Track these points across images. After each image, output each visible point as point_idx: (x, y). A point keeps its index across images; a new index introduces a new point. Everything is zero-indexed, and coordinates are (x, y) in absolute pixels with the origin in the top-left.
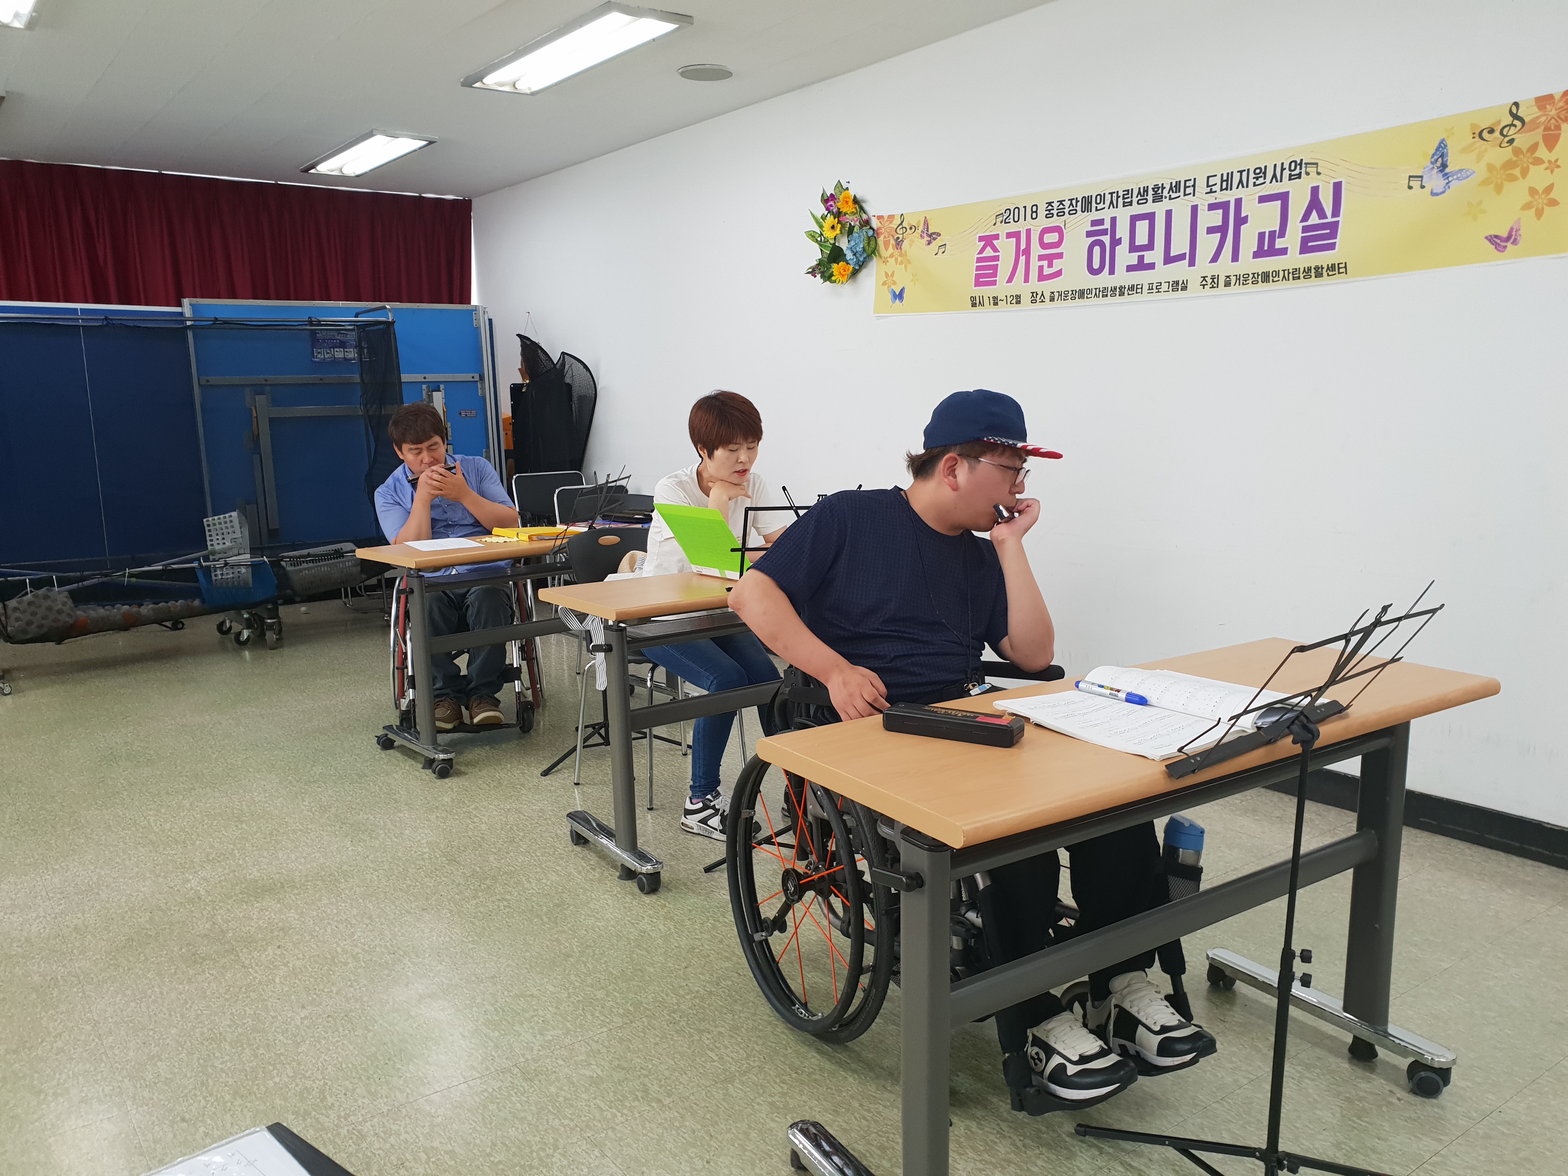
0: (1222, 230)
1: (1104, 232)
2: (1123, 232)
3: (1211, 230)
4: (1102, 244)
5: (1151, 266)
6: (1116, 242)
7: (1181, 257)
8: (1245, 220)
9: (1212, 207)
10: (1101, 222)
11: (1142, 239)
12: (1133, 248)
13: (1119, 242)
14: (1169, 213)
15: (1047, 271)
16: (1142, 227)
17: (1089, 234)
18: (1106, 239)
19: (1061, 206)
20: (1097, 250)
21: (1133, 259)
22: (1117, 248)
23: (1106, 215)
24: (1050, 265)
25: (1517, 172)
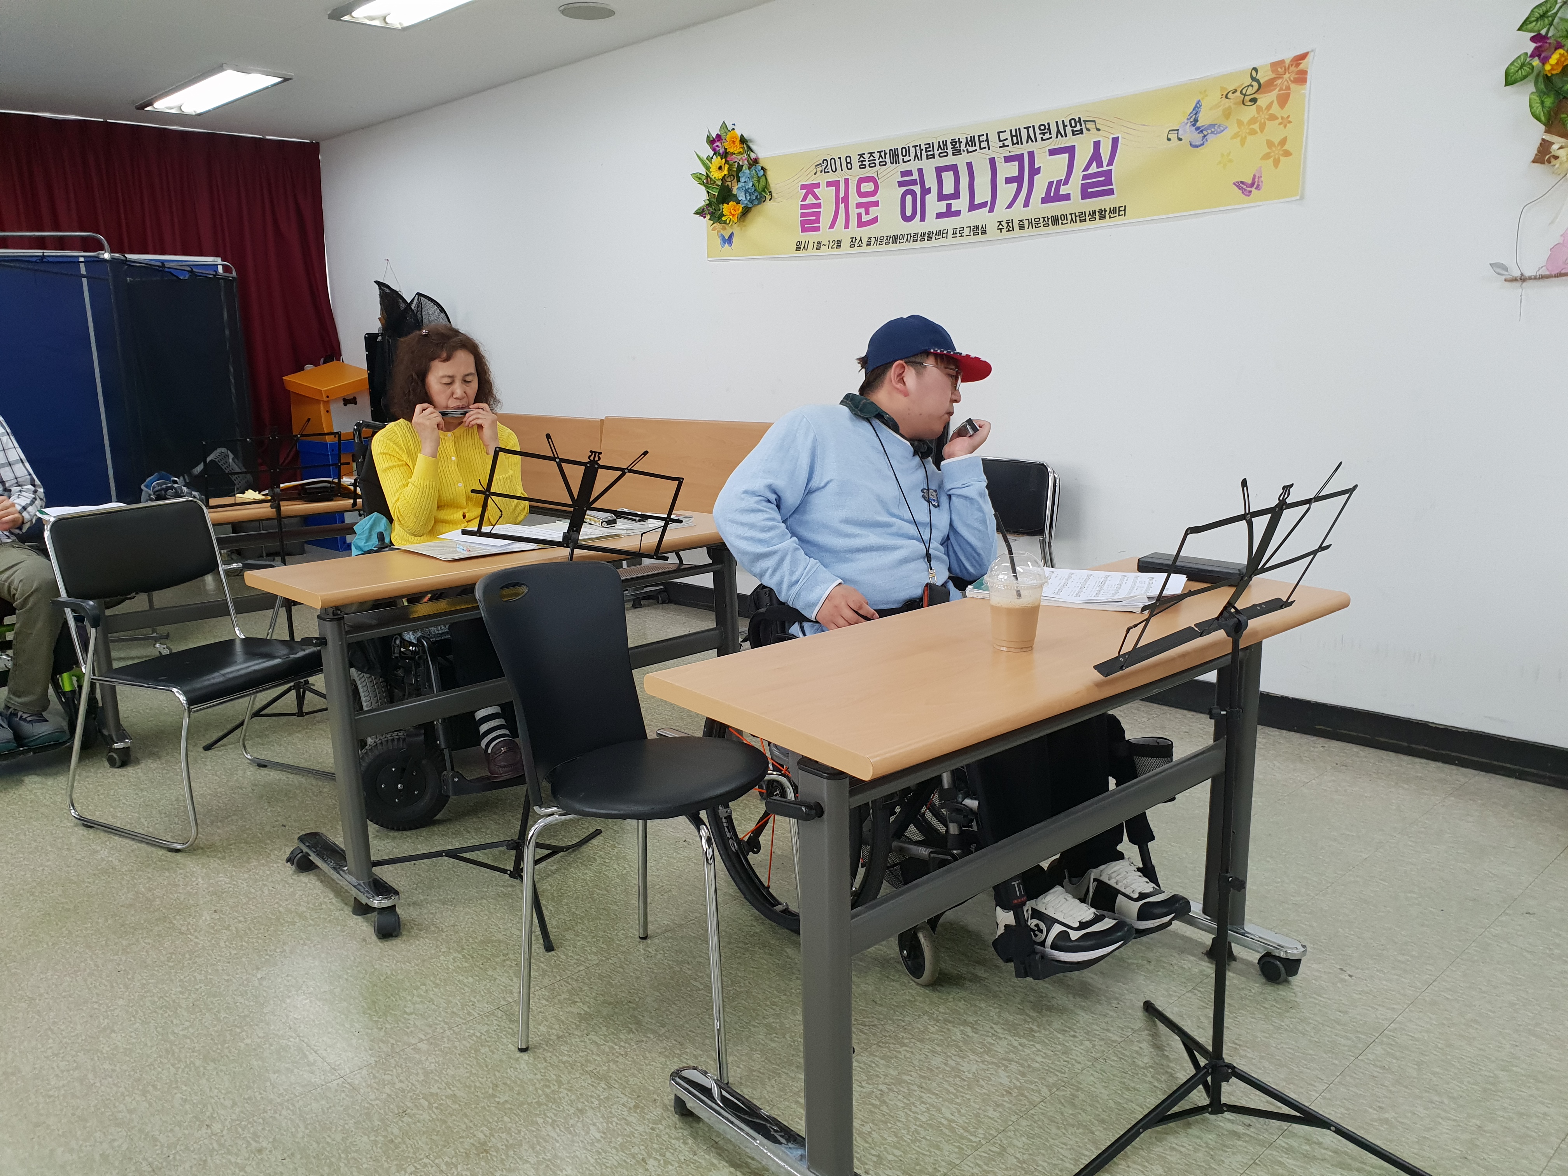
0: (1019, 180)
1: (914, 182)
2: (931, 181)
3: (1009, 181)
4: (913, 193)
5: (958, 213)
6: (926, 191)
7: (983, 205)
8: (1038, 171)
9: (1008, 159)
10: (909, 173)
11: (948, 189)
12: (941, 197)
13: (928, 191)
14: (970, 165)
15: (865, 218)
16: (948, 178)
17: (901, 184)
18: (917, 189)
19: (872, 158)
20: (909, 198)
21: (942, 207)
22: (927, 197)
23: (914, 166)
24: (867, 213)
25: (1256, 126)
